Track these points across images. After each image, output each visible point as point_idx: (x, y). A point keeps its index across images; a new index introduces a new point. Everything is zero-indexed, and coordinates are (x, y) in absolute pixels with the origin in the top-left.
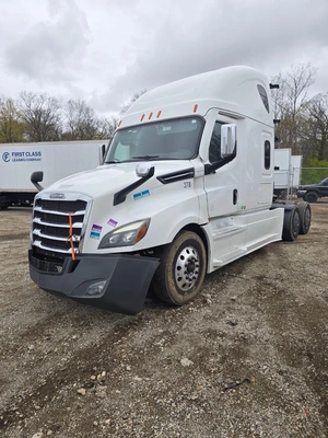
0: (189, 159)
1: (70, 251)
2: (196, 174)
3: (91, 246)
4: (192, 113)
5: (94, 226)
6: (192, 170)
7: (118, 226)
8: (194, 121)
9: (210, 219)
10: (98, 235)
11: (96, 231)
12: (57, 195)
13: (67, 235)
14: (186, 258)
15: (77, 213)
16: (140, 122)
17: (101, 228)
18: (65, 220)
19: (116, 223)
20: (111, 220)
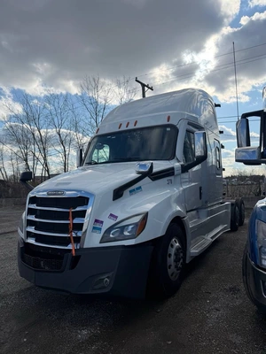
0: (169, 160)
1: (70, 247)
2: (176, 173)
3: (93, 240)
4: (166, 123)
5: (96, 221)
6: (173, 169)
7: (118, 220)
8: (168, 129)
9: (187, 212)
10: (100, 229)
11: (98, 226)
12: (56, 192)
13: (66, 231)
14: (175, 247)
15: (78, 209)
16: (118, 130)
17: (102, 222)
18: (64, 216)
19: (116, 217)
20: (111, 215)
